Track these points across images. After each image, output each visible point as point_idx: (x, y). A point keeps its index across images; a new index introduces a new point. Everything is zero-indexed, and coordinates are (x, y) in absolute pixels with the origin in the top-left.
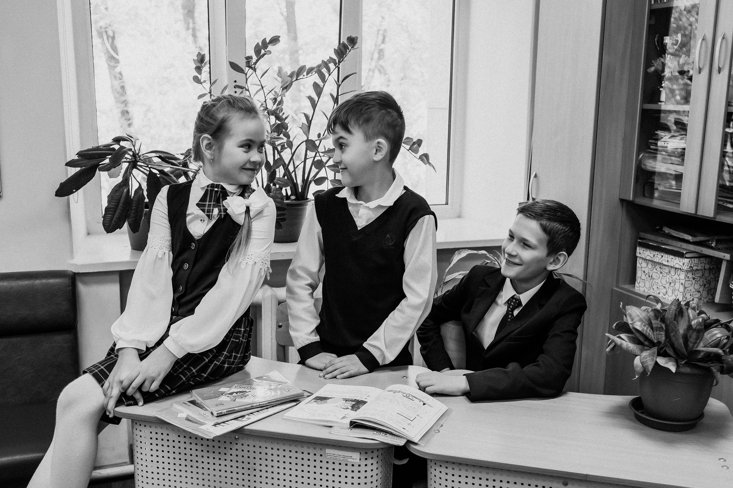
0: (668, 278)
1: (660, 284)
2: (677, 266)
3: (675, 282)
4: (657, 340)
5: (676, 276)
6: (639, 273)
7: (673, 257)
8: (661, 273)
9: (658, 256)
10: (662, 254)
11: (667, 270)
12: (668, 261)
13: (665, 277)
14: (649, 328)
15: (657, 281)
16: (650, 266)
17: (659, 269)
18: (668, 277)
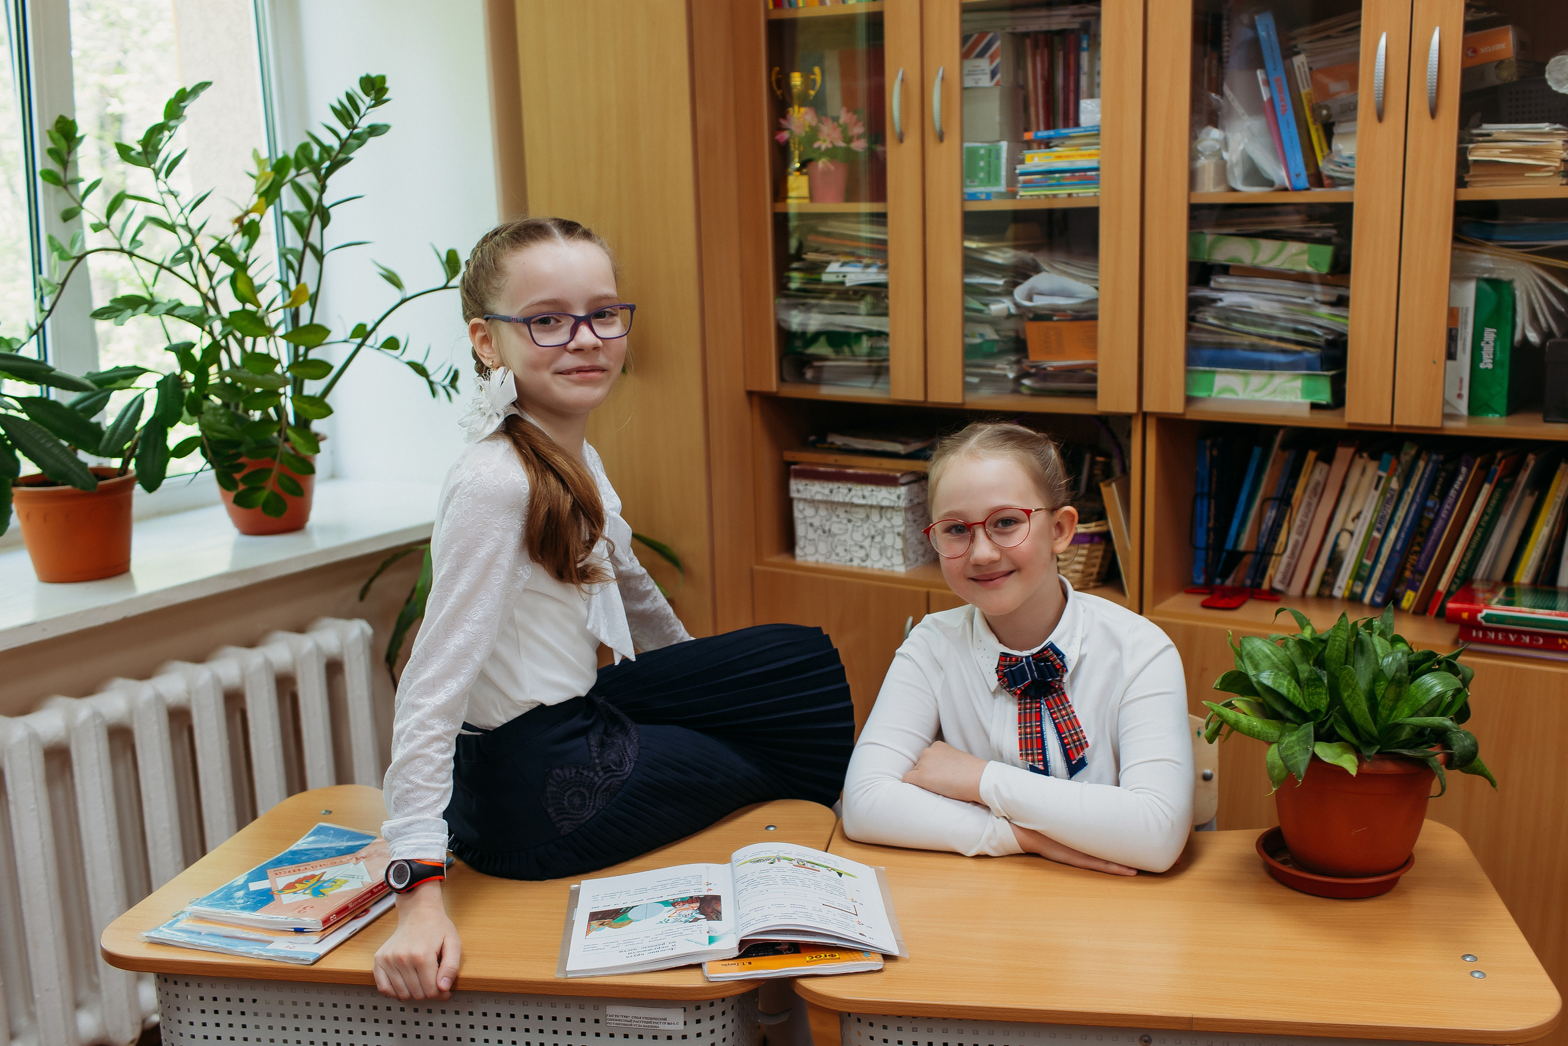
0: (866, 529)
1: (850, 542)
2: (885, 503)
3: (883, 534)
4: (1310, 707)
5: (884, 522)
6: (801, 530)
7: (874, 487)
8: (850, 521)
9: (841, 490)
10: (850, 486)
11: (861, 513)
12: (864, 497)
13: (860, 529)
14: (1293, 683)
15: (842, 538)
16: (823, 512)
17: (843, 515)
18: (865, 526)
